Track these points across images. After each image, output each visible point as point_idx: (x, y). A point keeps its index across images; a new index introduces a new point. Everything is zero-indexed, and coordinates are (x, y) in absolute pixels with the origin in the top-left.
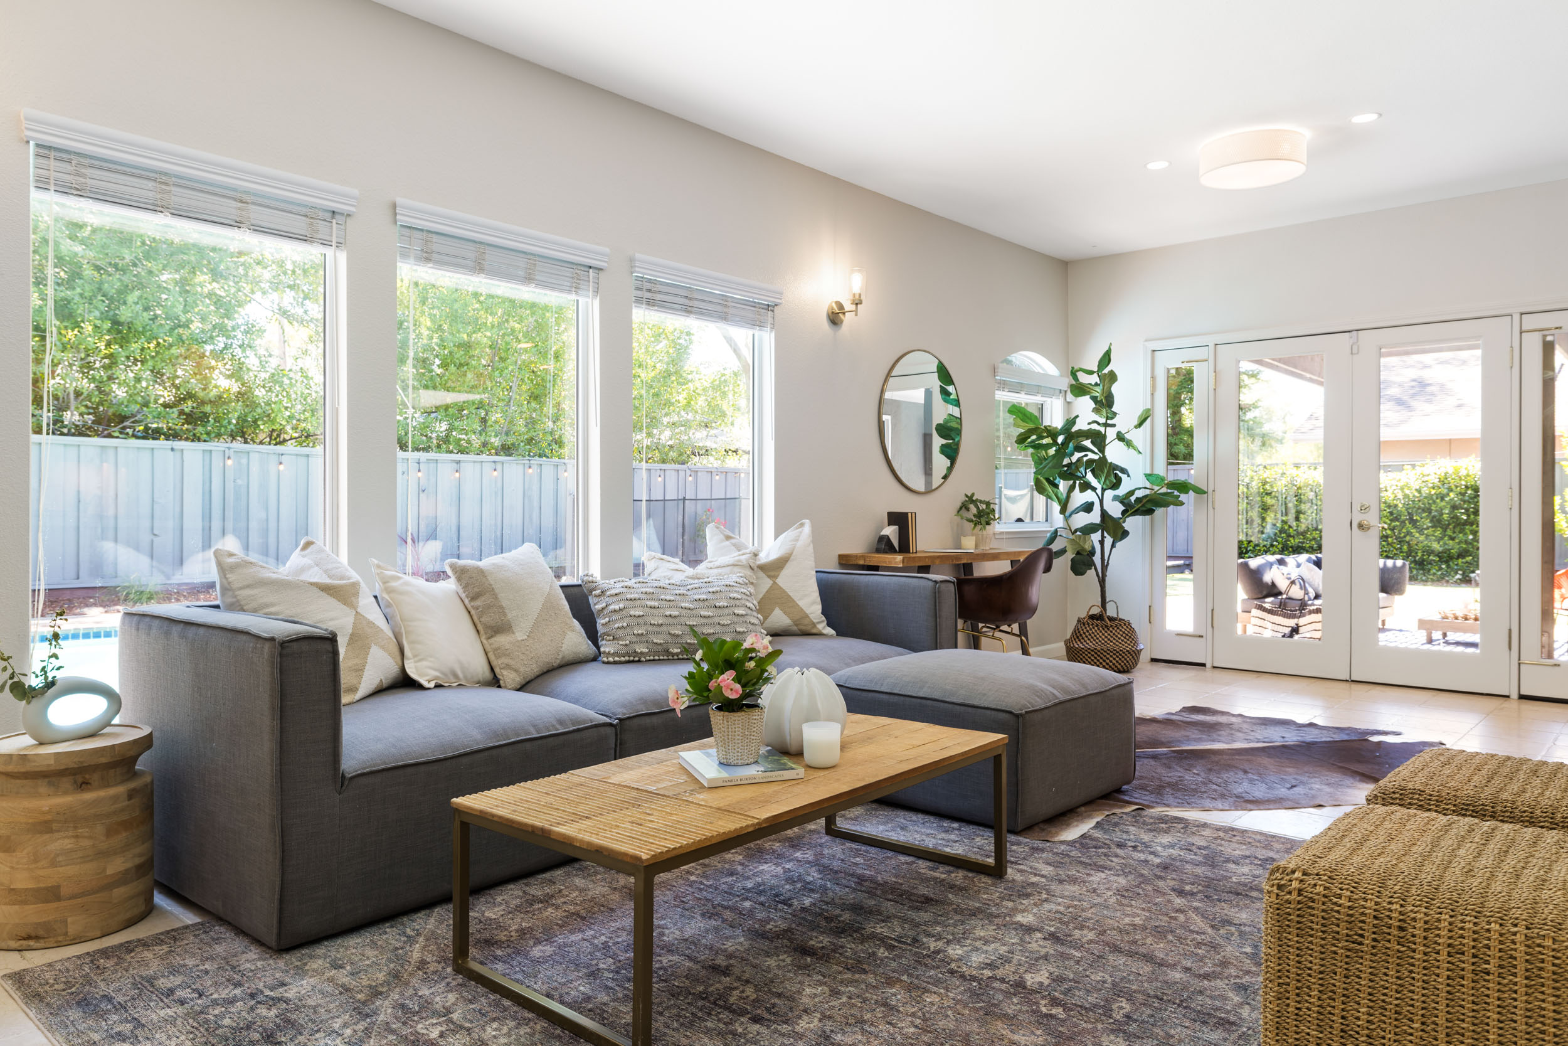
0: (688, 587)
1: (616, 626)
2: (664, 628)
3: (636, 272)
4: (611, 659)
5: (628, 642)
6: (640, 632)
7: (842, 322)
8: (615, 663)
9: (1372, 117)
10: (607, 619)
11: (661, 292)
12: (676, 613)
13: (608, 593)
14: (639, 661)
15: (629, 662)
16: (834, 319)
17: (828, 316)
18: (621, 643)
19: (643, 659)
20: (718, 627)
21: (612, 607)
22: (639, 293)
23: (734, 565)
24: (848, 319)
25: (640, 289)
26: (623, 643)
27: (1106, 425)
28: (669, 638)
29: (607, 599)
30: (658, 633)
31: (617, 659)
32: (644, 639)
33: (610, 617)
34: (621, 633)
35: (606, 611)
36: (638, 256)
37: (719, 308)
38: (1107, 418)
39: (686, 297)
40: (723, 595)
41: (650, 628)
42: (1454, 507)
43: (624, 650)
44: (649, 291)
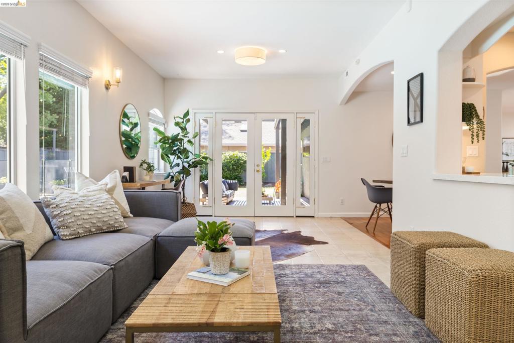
0: (92, 201)
1: (69, 221)
2: (89, 220)
3: (41, 51)
4: (68, 238)
5: (75, 229)
6: (80, 223)
7: (110, 88)
8: (70, 239)
9: (284, 51)
10: (62, 219)
11: (50, 63)
12: (93, 213)
13: (60, 206)
14: (79, 237)
15: (75, 238)
16: (107, 87)
17: (105, 86)
18: (72, 229)
19: (81, 236)
20: (109, 217)
21: (65, 213)
22: (41, 62)
23: (100, 190)
24: (111, 87)
25: (42, 60)
26: (73, 229)
27: (185, 137)
28: (91, 225)
29: (60, 209)
30: (87, 223)
31: (70, 237)
32: (82, 226)
33: (63, 217)
34: (71, 224)
35: (60, 215)
36: (43, 44)
37: (70, 75)
38: (185, 134)
39: (59, 68)
40: (107, 203)
41: (84, 221)
42: (233, 165)
43: (73, 232)
44: (45, 61)
